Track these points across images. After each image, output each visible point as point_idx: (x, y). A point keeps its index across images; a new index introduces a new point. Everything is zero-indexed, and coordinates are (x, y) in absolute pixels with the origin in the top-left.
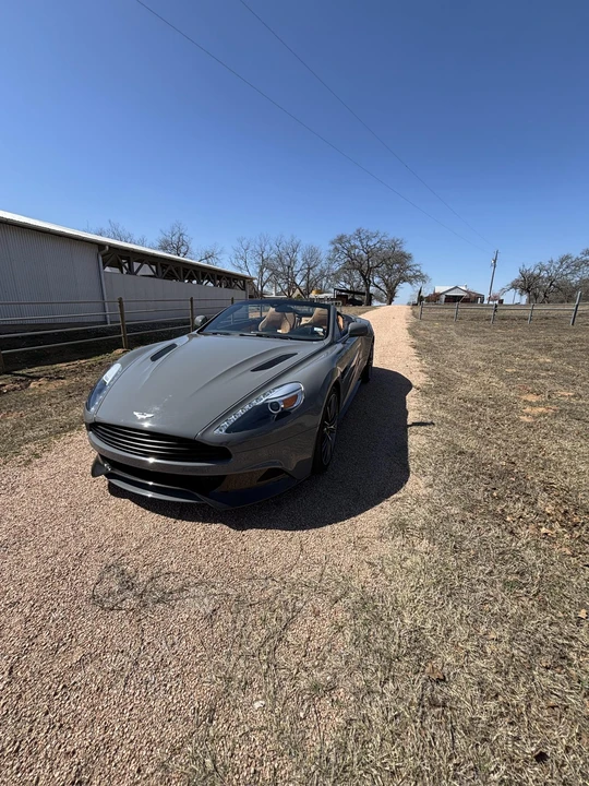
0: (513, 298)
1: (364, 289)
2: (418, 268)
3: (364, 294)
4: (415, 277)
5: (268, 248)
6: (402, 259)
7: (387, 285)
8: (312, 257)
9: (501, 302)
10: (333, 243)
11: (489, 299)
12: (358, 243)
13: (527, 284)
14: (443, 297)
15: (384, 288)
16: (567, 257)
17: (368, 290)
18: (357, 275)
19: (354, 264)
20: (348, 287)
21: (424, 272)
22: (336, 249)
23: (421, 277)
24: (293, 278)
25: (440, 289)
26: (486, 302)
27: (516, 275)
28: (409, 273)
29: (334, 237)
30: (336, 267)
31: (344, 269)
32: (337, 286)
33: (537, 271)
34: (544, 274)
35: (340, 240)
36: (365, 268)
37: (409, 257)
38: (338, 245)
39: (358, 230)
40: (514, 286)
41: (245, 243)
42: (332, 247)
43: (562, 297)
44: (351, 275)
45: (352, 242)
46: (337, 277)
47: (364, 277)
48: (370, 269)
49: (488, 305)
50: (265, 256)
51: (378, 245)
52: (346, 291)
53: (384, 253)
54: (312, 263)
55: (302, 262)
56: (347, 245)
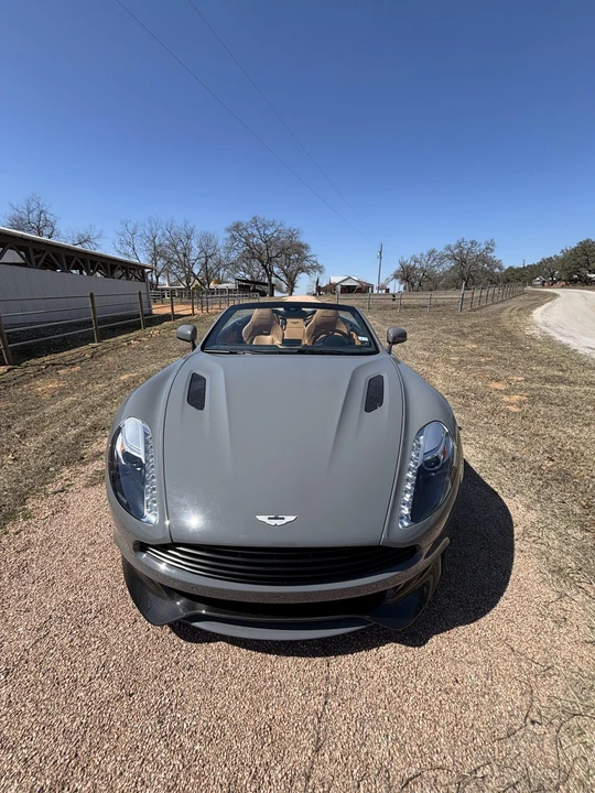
0: (396, 287)
1: (266, 281)
2: (314, 259)
3: (266, 284)
4: (313, 267)
5: (160, 233)
6: (300, 249)
7: (287, 276)
8: (207, 240)
9: (388, 290)
10: (229, 230)
11: (379, 288)
12: (255, 232)
13: (406, 275)
14: (339, 287)
15: (284, 278)
16: (433, 251)
17: (270, 280)
18: (256, 264)
19: (252, 253)
20: (248, 277)
21: (320, 263)
22: (233, 237)
23: (318, 268)
24: (190, 268)
25: (335, 279)
26: (375, 291)
27: (397, 267)
28: (307, 264)
29: (230, 224)
30: (234, 256)
31: (243, 258)
32: (237, 275)
33: (412, 264)
34: (418, 266)
35: (237, 227)
36: (265, 257)
37: (306, 247)
38: (234, 233)
39: (254, 218)
40: (396, 277)
41: (130, 226)
42: (228, 235)
43: (431, 285)
44: (250, 266)
45: (250, 230)
46: (236, 266)
47: (265, 267)
48: (270, 259)
49: (378, 294)
51: (275, 235)
52: (247, 281)
53: (282, 243)
54: (210, 252)
55: (198, 250)
56: (245, 233)
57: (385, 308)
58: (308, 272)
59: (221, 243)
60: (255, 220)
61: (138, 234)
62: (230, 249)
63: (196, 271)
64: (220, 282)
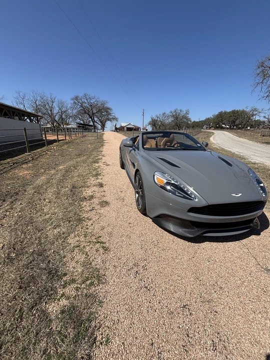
1: (92, 124)
2: (113, 115)
3: (92, 126)
4: (113, 119)
6: (107, 110)
7: (101, 122)
8: (61, 104)
9: (147, 130)
10: (72, 99)
12: (85, 101)
13: (154, 123)
14: (126, 129)
15: (99, 123)
16: (164, 113)
17: (94, 124)
18: (85, 116)
19: (84, 111)
20: (82, 122)
21: (117, 117)
22: (75, 103)
23: (115, 119)
25: (123, 125)
26: (142, 130)
27: (150, 120)
28: (111, 117)
29: (73, 96)
31: (79, 113)
33: (156, 119)
34: (158, 119)
35: (76, 98)
36: (91, 113)
37: (111, 109)
38: (76, 101)
39: (85, 94)
40: (150, 124)
42: (72, 102)
43: (164, 128)
44: (83, 117)
45: (83, 100)
47: (91, 118)
48: (93, 114)
50: (37, 103)
51: (95, 103)
52: (81, 124)
53: (99, 106)
54: (64, 109)
55: (57, 109)
56: (80, 101)
58: (111, 121)
59: (69, 105)
60: (85, 95)
61: (26, 98)
62: (72, 108)
63: (57, 119)
64: (68, 124)
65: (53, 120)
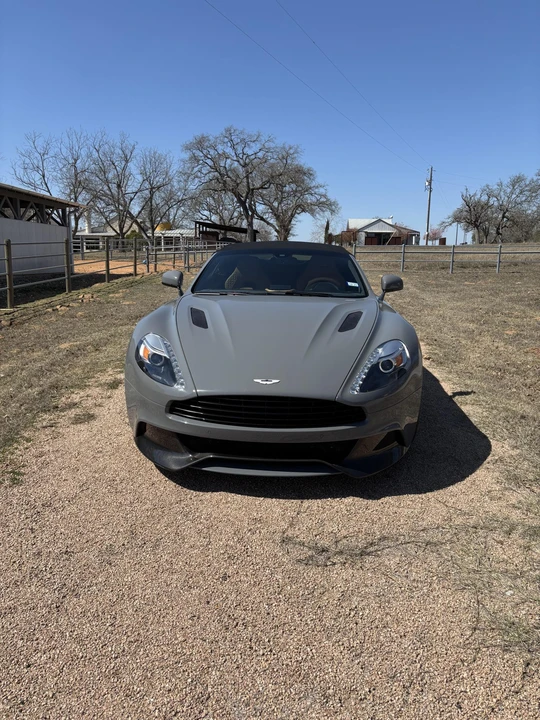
0: (458, 236)
1: (244, 224)
2: (322, 191)
3: (244, 231)
4: (319, 204)
5: (83, 153)
6: (300, 175)
7: (277, 217)
8: (155, 163)
9: (443, 241)
10: (187, 148)
11: (428, 238)
12: (229, 151)
13: (474, 216)
14: (362, 236)
15: (273, 221)
16: (521, 179)
17: (250, 224)
18: (229, 200)
19: (223, 182)
21: (332, 197)
22: (195, 159)
23: (327, 205)
24: (126, 207)
25: (356, 223)
26: (422, 242)
27: (459, 204)
28: (310, 199)
29: (190, 139)
30: (193, 186)
31: (208, 189)
32: (198, 216)
33: (484, 199)
34: (494, 202)
35: (200, 143)
36: (243, 190)
37: (309, 173)
38: (199, 153)
39: (228, 130)
40: (457, 219)
41: (40, 143)
42: (186, 155)
43: (518, 234)
44: (219, 202)
45: (220, 148)
46: (196, 202)
47: (243, 204)
48: (251, 192)
49: (427, 246)
50: (79, 164)
51: (260, 155)
52: (213, 225)
53: (272, 166)
54: (159, 180)
55: (140, 178)
56: (212, 152)
57: (431, 266)
58: (312, 212)
59: (175, 168)
60: (229, 132)
61: (51, 153)
62: (187, 176)
63: (135, 209)
64: (170, 227)
65: (124, 214)
